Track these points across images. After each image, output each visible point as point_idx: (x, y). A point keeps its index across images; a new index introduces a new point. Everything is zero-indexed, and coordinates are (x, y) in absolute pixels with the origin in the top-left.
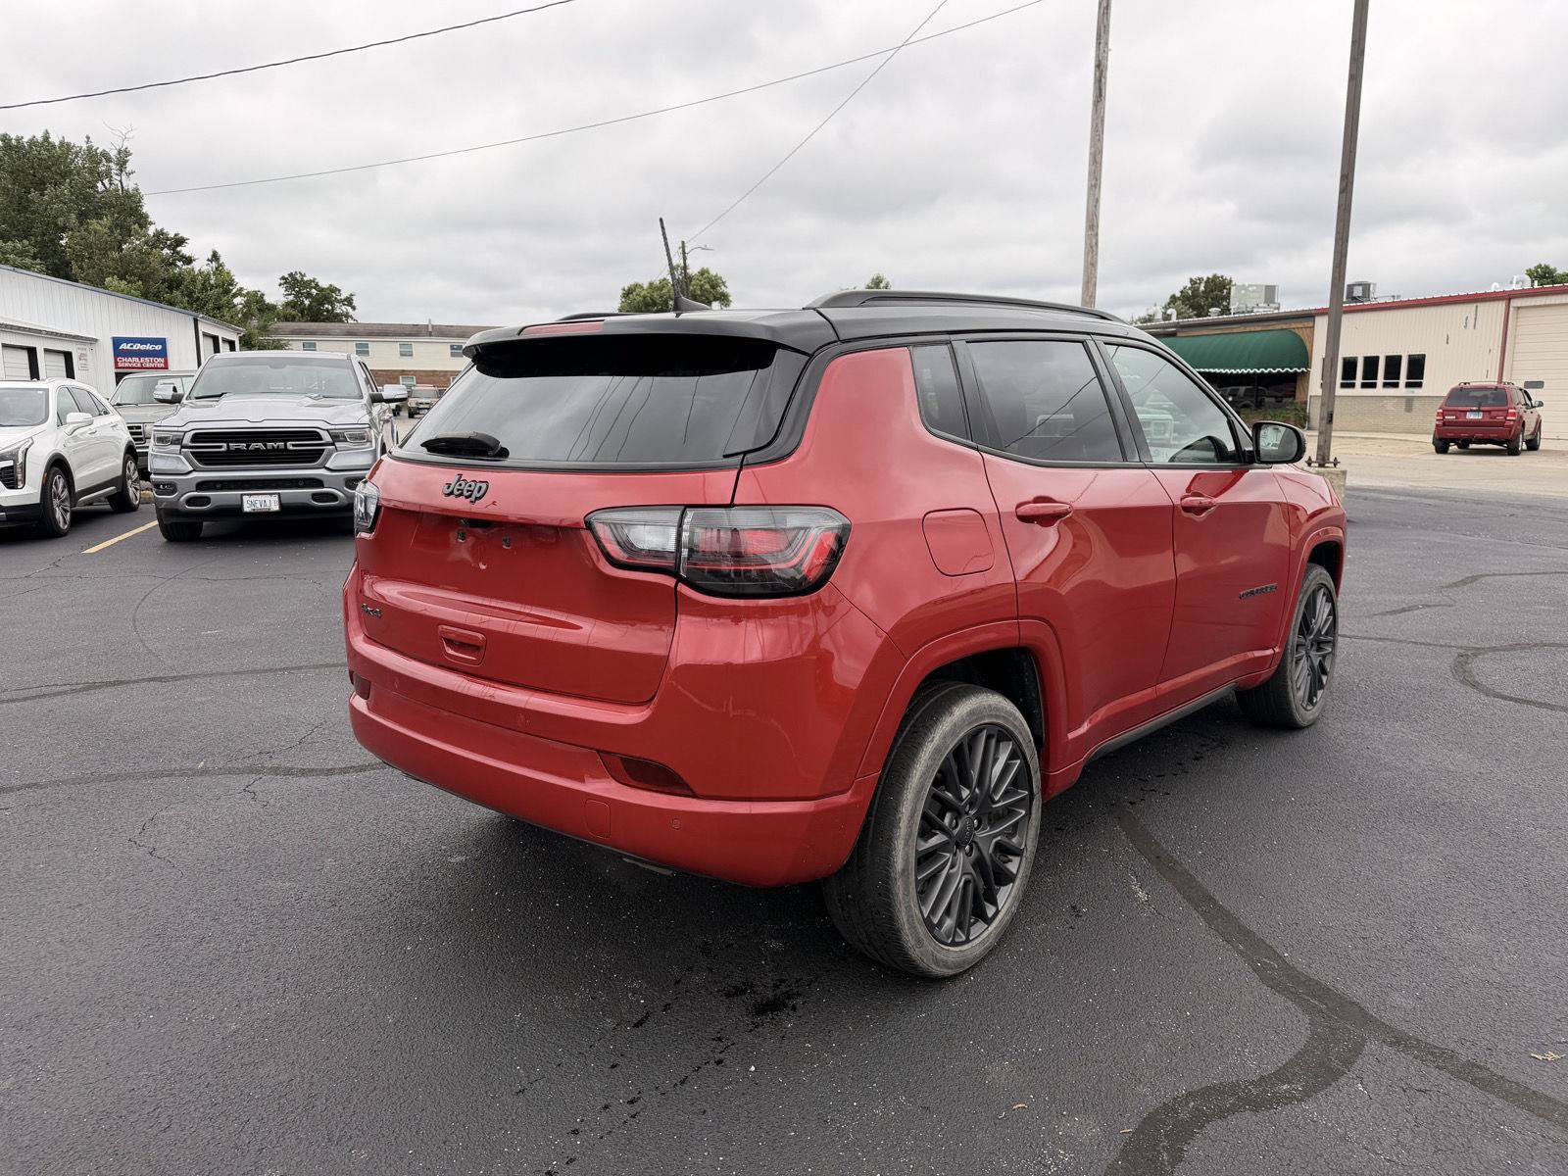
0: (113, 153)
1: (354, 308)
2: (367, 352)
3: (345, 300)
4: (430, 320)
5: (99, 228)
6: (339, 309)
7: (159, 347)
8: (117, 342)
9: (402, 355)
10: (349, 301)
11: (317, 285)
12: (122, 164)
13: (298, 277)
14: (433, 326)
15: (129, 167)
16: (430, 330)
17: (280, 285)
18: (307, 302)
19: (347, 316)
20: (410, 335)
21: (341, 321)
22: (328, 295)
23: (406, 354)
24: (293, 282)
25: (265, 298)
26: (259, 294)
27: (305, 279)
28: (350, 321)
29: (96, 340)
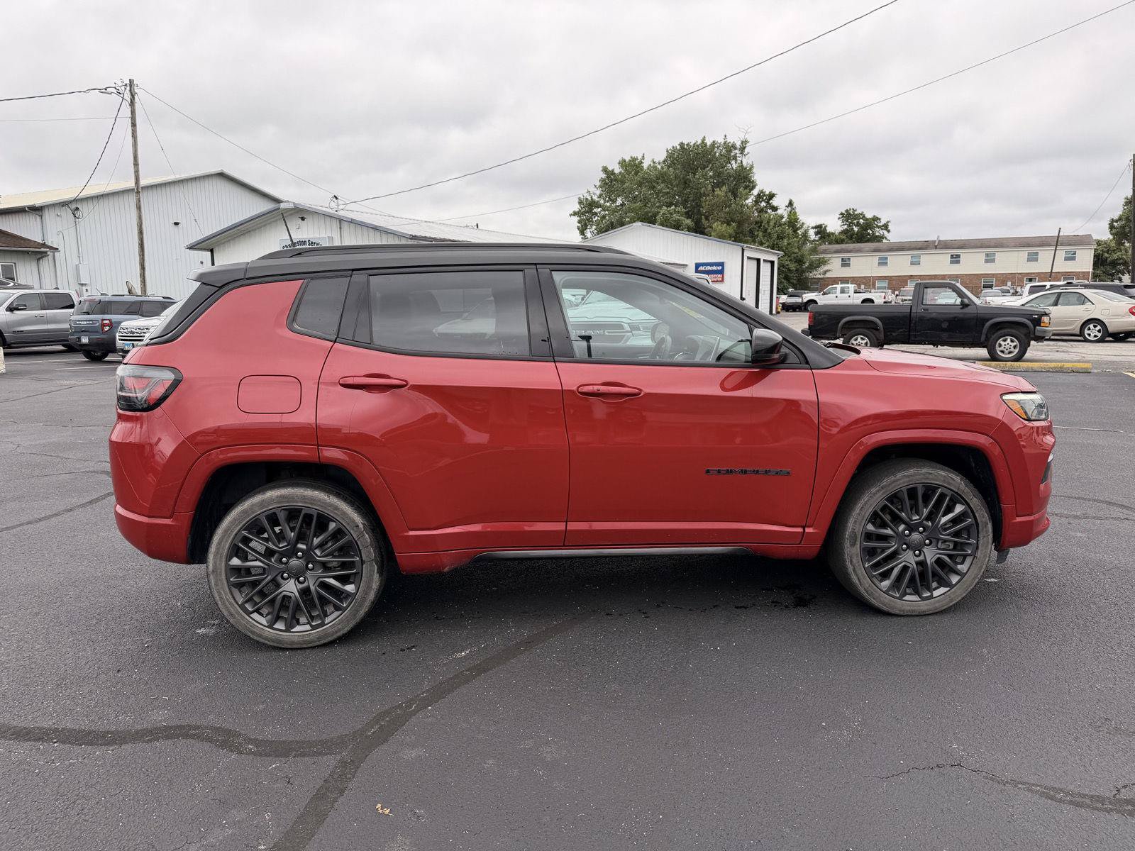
0: (738, 144)
1: (889, 231)
2: (887, 263)
3: (883, 226)
4: (938, 237)
5: (720, 193)
6: (878, 232)
7: (720, 268)
8: (698, 266)
9: (912, 264)
10: (886, 227)
11: (864, 216)
12: (742, 149)
13: (851, 212)
14: (940, 241)
15: (746, 151)
16: (936, 244)
17: (839, 218)
18: (856, 229)
19: (883, 237)
20: (920, 249)
21: (879, 241)
22: (871, 223)
23: (915, 263)
24: (848, 216)
25: (827, 228)
26: (823, 226)
27: (856, 213)
28: (884, 241)
29: (686, 265)
